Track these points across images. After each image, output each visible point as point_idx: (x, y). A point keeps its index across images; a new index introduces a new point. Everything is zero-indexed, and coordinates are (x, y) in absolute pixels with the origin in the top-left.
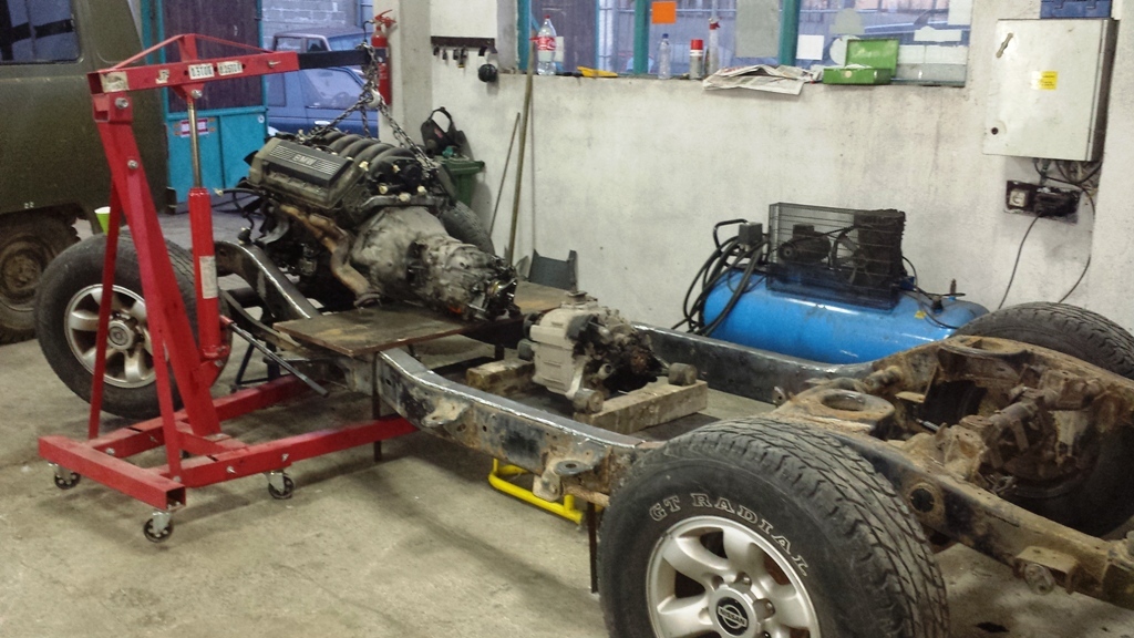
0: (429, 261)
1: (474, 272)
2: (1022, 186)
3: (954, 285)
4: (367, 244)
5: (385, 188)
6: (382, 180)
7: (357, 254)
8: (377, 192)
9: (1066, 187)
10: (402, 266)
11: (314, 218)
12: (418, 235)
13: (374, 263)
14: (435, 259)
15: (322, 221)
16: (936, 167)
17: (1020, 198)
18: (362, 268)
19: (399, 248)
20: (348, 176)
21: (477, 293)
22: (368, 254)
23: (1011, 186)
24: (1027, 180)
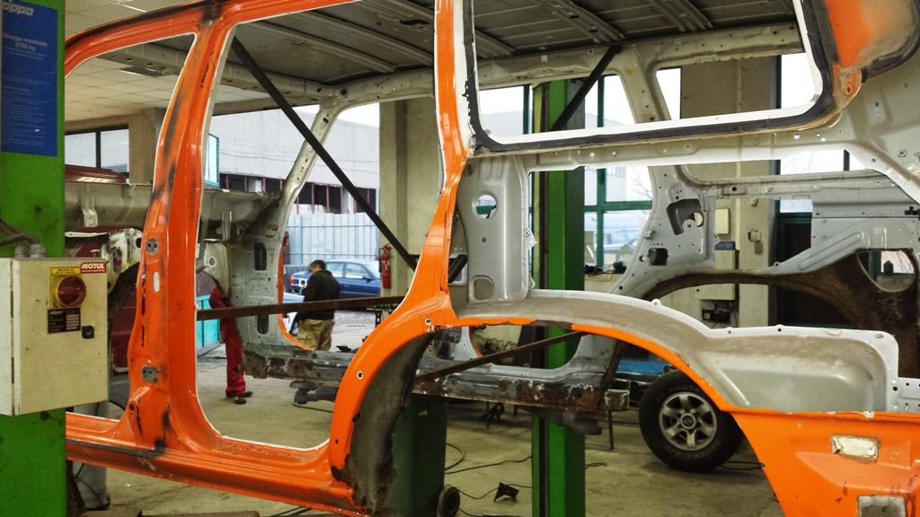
2: (708, 311)
9: (725, 311)
17: (708, 316)
23: (704, 311)
24: (710, 309)
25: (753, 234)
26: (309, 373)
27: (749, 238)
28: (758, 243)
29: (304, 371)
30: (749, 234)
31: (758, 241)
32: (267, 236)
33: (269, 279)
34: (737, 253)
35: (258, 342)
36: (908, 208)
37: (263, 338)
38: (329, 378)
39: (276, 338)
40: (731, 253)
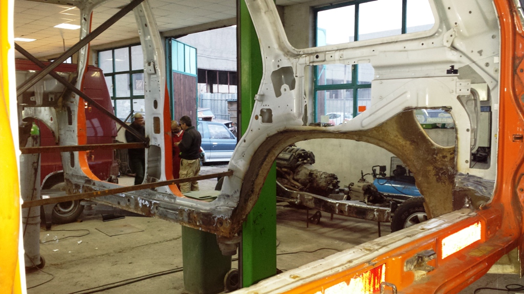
0: (315, 177)
1: (328, 178)
4: (297, 174)
5: (300, 160)
6: (299, 158)
7: (295, 177)
8: (299, 161)
10: (308, 179)
11: (284, 169)
12: (311, 171)
13: (300, 179)
14: (317, 176)
15: (286, 170)
18: (297, 180)
19: (306, 174)
20: (292, 158)
21: (330, 184)
22: (298, 177)
32: (71, 102)
33: (74, 131)
36: (449, 68)
37: (73, 170)
39: (78, 170)
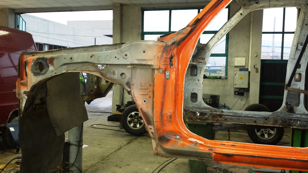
3: (225, 104)
9: (242, 91)
16: (224, 89)
17: (237, 93)
23: (235, 92)
24: (237, 91)
25: (256, 66)
26: (220, 119)
27: (254, 67)
28: (257, 69)
29: (217, 118)
30: (254, 66)
31: (257, 68)
32: (199, 62)
33: (199, 80)
34: (249, 72)
35: (191, 106)
37: (195, 104)
38: (231, 120)
39: (201, 104)
40: (247, 72)
